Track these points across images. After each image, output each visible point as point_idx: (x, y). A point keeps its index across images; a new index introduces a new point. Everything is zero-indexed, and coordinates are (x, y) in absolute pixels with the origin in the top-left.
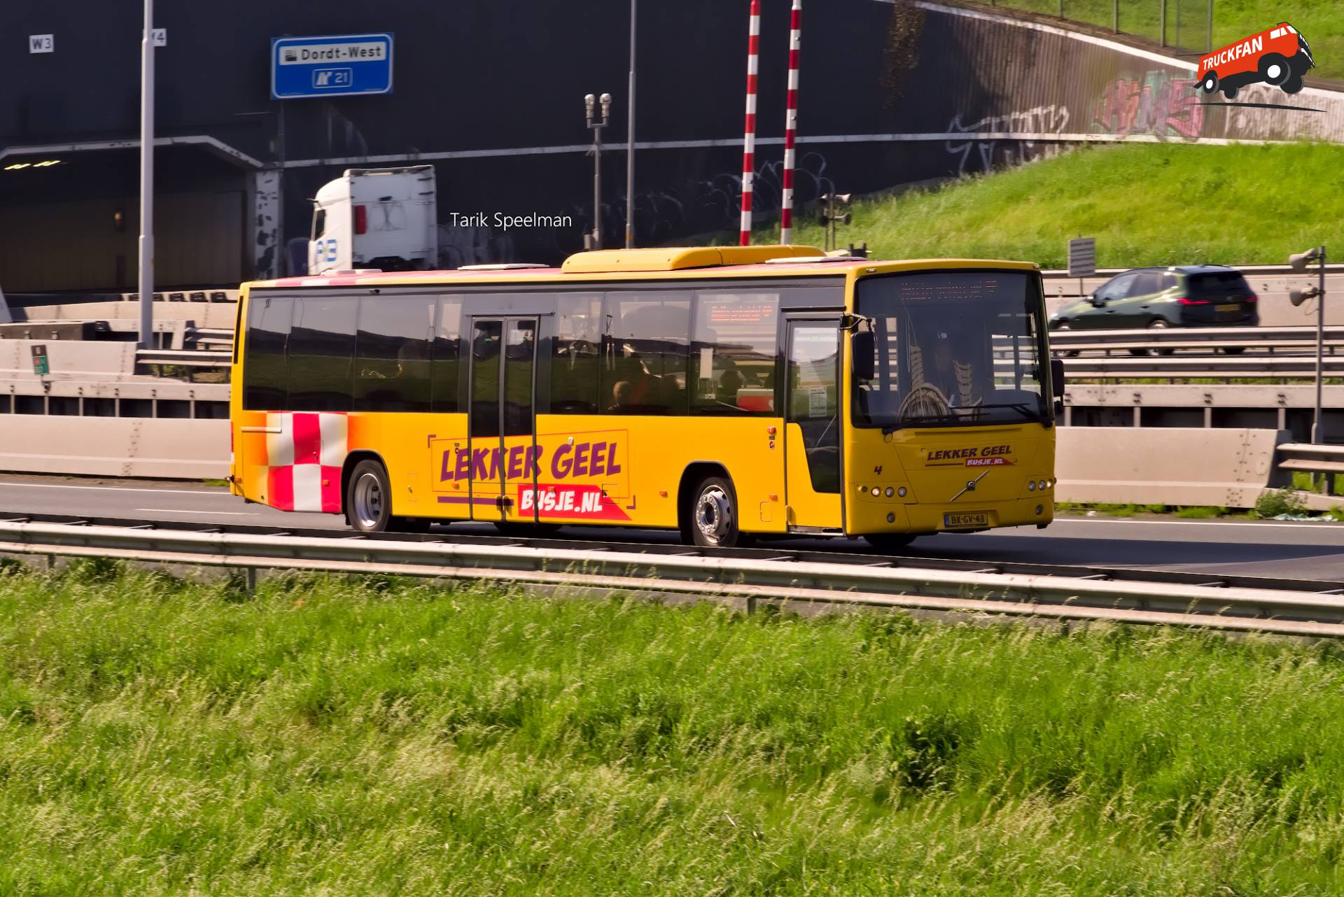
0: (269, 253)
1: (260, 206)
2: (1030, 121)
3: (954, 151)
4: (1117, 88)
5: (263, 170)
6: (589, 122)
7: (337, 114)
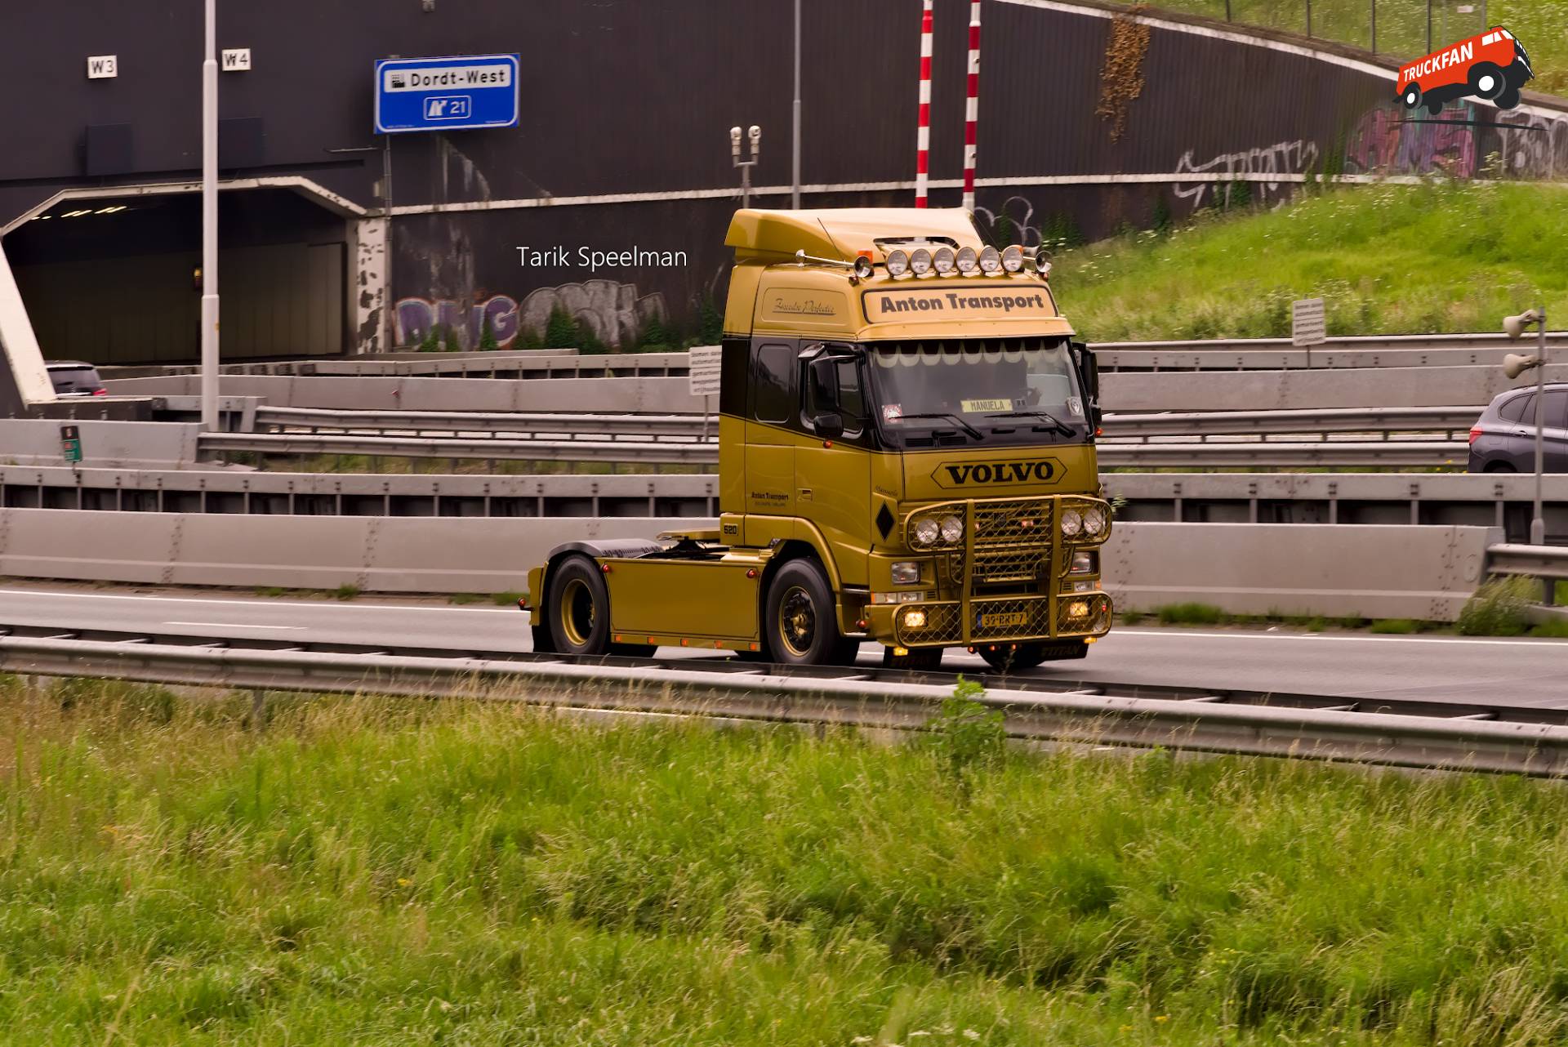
0: (374, 318)
1: (363, 260)
2: (1272, 159)
3: (1184, 195)
4: (1374, 120)
5: (367, 218)
6: (736, 160)
7: (453, 150)
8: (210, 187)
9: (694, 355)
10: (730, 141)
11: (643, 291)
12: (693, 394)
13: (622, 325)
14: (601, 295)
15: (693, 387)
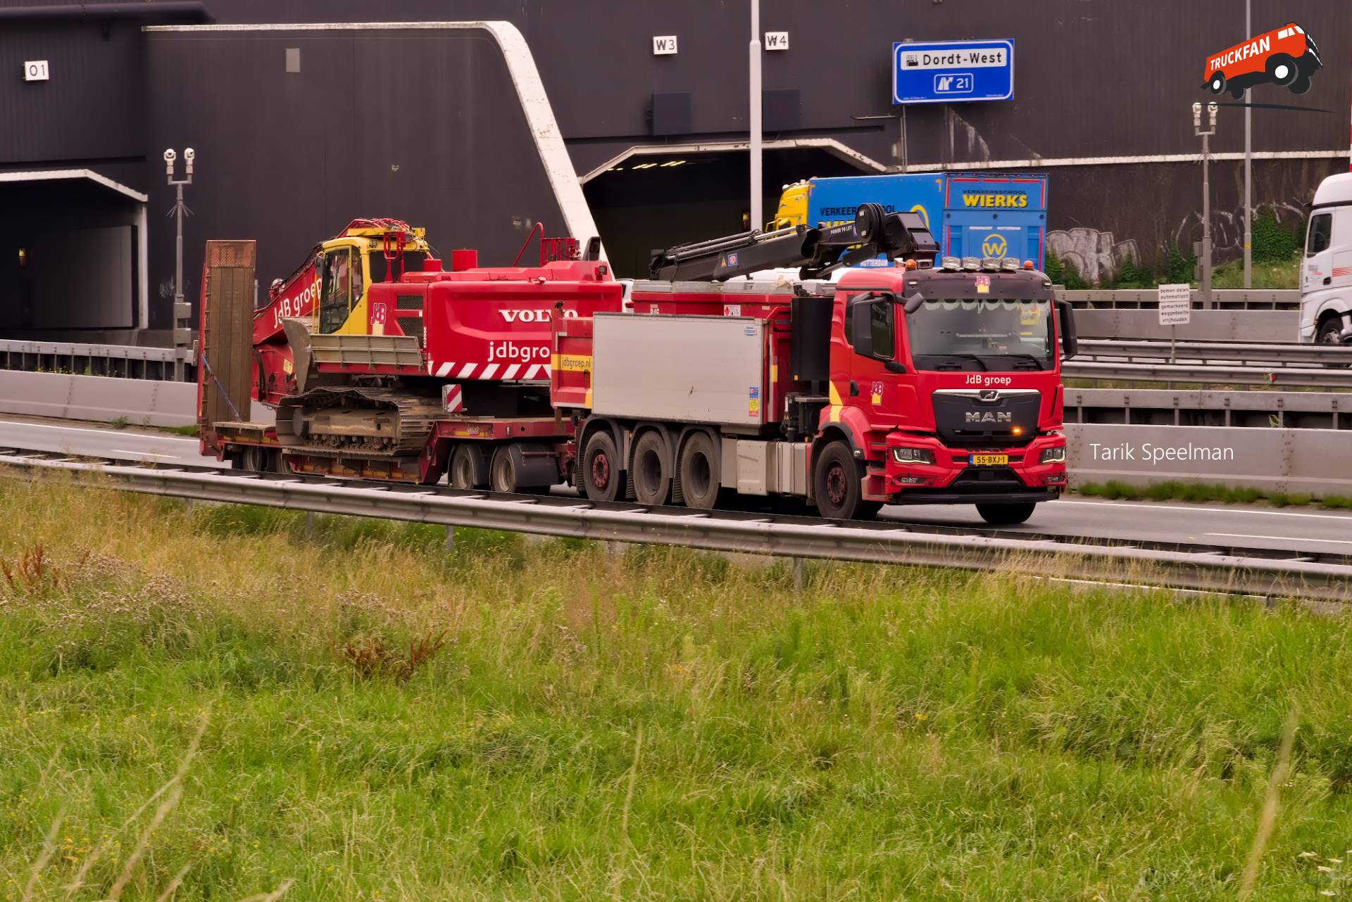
6: (1197, 130)
7: (958, 118)
8: (756, 146)
9: (1162, 291)
10: (1192, 114)
11: (1119, 238)
12: (1162, 323)
13: (1101, 266)
14: (1083, 240)
15: (1161, 318)
